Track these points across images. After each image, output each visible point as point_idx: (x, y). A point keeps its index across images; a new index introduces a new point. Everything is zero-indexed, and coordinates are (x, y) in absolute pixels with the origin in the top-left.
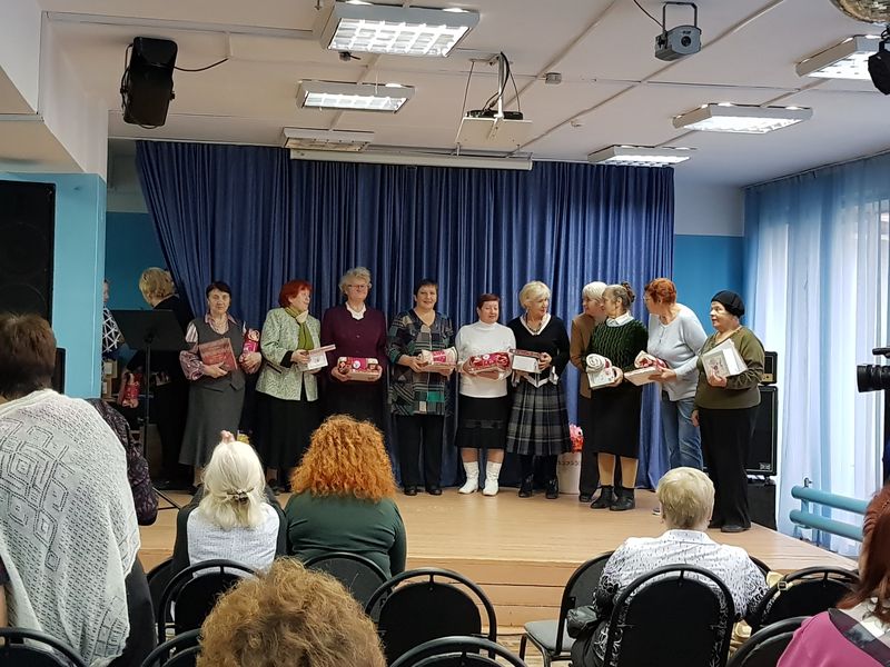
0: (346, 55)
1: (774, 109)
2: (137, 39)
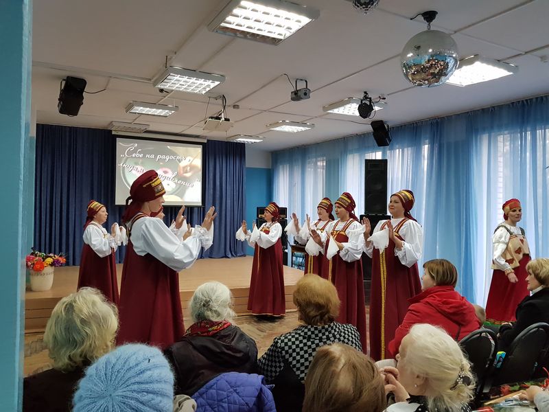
0: (162, 90)
1: (303, 124)
2: (68, 77)
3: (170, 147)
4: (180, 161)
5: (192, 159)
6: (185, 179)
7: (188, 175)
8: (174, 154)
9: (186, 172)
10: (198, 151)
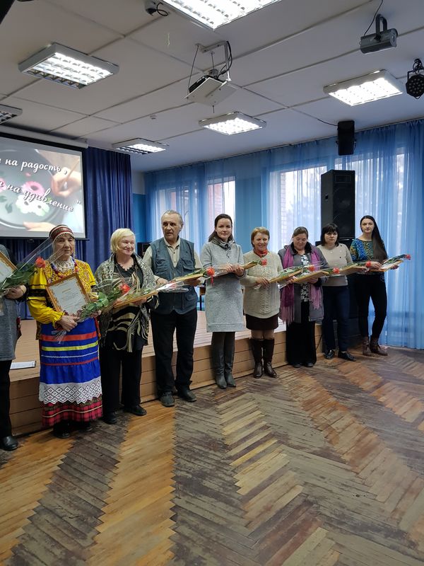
1: (256, 121)
3: (39, 150)
4: (53, 173)
5: (69, 171)
6: (61, 200)
7: (65, 193)
8: (45, 162)
9: (63, 189)
10: (77, 159)
